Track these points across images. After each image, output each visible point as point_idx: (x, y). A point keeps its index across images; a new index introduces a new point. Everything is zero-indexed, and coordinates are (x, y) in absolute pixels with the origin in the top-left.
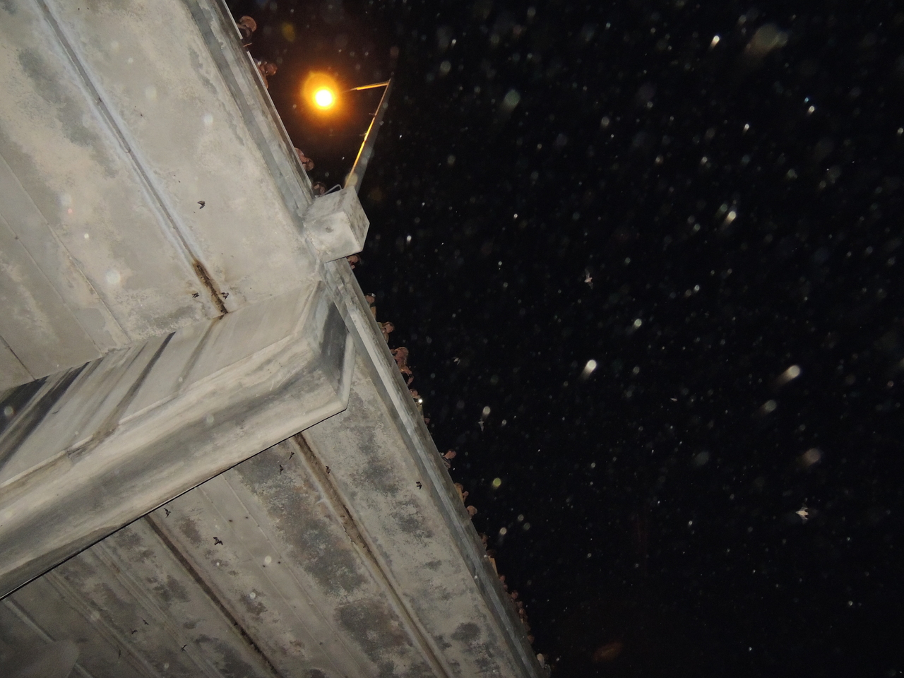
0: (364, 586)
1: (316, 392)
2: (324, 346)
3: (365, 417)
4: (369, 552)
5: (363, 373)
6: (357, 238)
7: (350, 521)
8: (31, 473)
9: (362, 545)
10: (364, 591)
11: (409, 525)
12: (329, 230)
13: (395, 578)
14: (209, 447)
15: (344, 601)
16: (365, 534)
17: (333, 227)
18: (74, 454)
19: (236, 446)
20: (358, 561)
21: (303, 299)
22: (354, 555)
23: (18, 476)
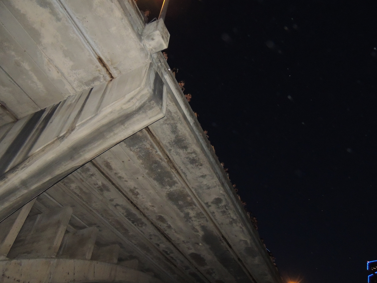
0: (176, 185)
1: (152, 110)
2: (154, 91)
3: (173, 119)
4: (178, 173)
5: (171, 101)
6: (165, 42)
7: (170, 161)
8: (45, 147)
9: (175, 169)
10: (176, 186)
11: (193, 161)
12: (153, 39)
13: (188, 181)
14: (112, 134)
15: (169, 190)
16: (176, 165)
17: (154, 38)
18: (61, 138)
19: (122, 133)
20: (173, 176)
21: (144, 71)
22: (172, 173)
23: (41, 148)
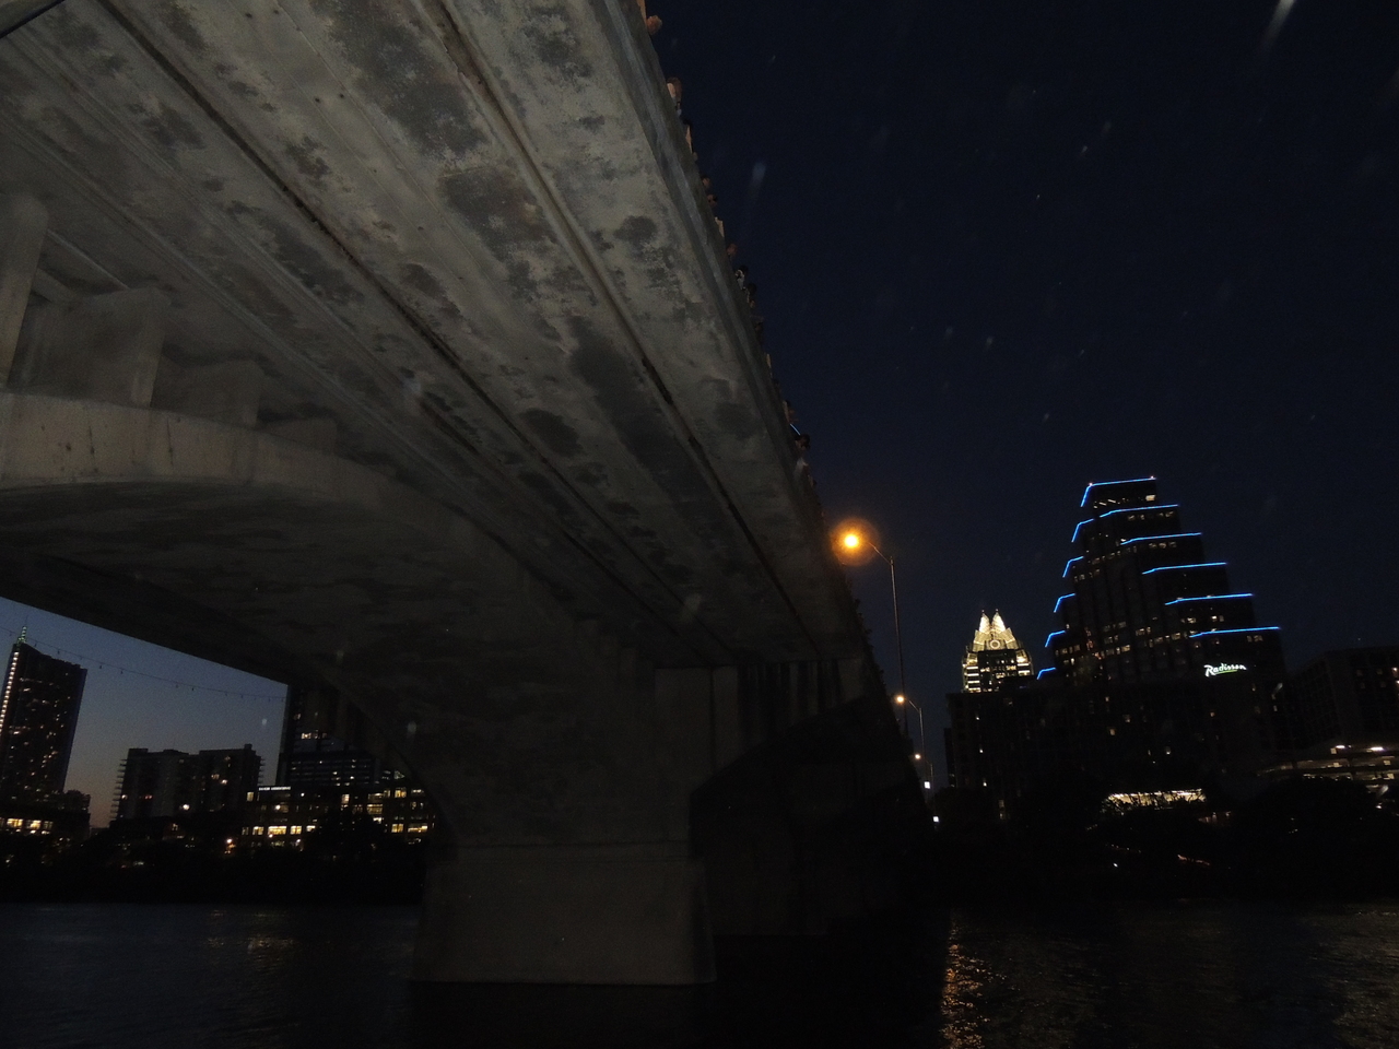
0: (481, 147)
4: (489, 93)
7: (456, 38)
9: (476, 79)
10: (482, 154)
11: (554, 51)
13: (529, 136)
15: (452, 168)
16: (480, 60)
20: (471, 105)
22: (464, 93)
